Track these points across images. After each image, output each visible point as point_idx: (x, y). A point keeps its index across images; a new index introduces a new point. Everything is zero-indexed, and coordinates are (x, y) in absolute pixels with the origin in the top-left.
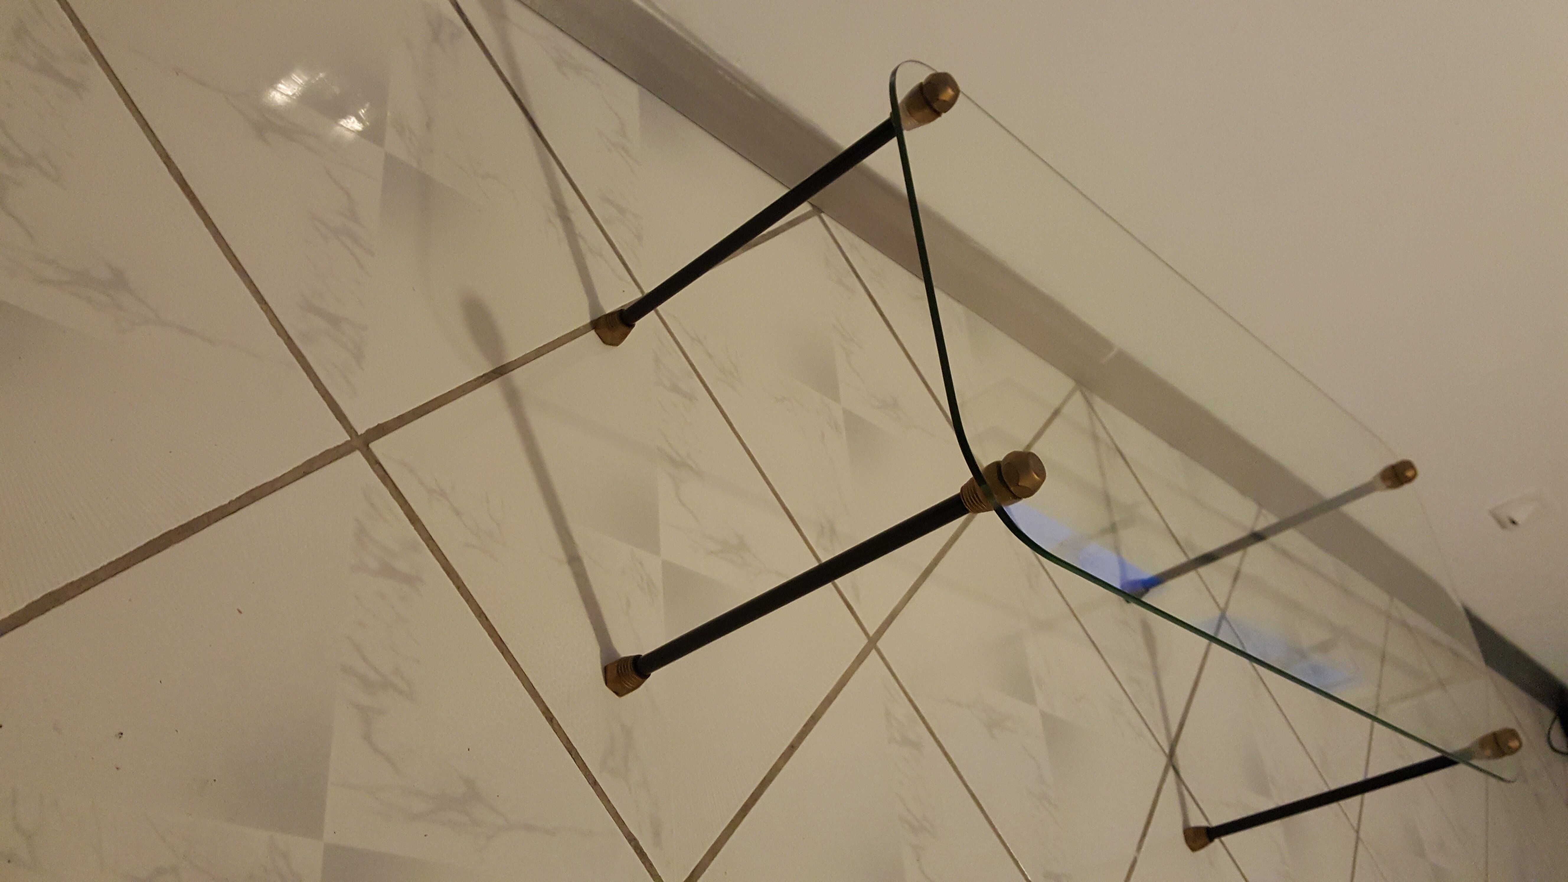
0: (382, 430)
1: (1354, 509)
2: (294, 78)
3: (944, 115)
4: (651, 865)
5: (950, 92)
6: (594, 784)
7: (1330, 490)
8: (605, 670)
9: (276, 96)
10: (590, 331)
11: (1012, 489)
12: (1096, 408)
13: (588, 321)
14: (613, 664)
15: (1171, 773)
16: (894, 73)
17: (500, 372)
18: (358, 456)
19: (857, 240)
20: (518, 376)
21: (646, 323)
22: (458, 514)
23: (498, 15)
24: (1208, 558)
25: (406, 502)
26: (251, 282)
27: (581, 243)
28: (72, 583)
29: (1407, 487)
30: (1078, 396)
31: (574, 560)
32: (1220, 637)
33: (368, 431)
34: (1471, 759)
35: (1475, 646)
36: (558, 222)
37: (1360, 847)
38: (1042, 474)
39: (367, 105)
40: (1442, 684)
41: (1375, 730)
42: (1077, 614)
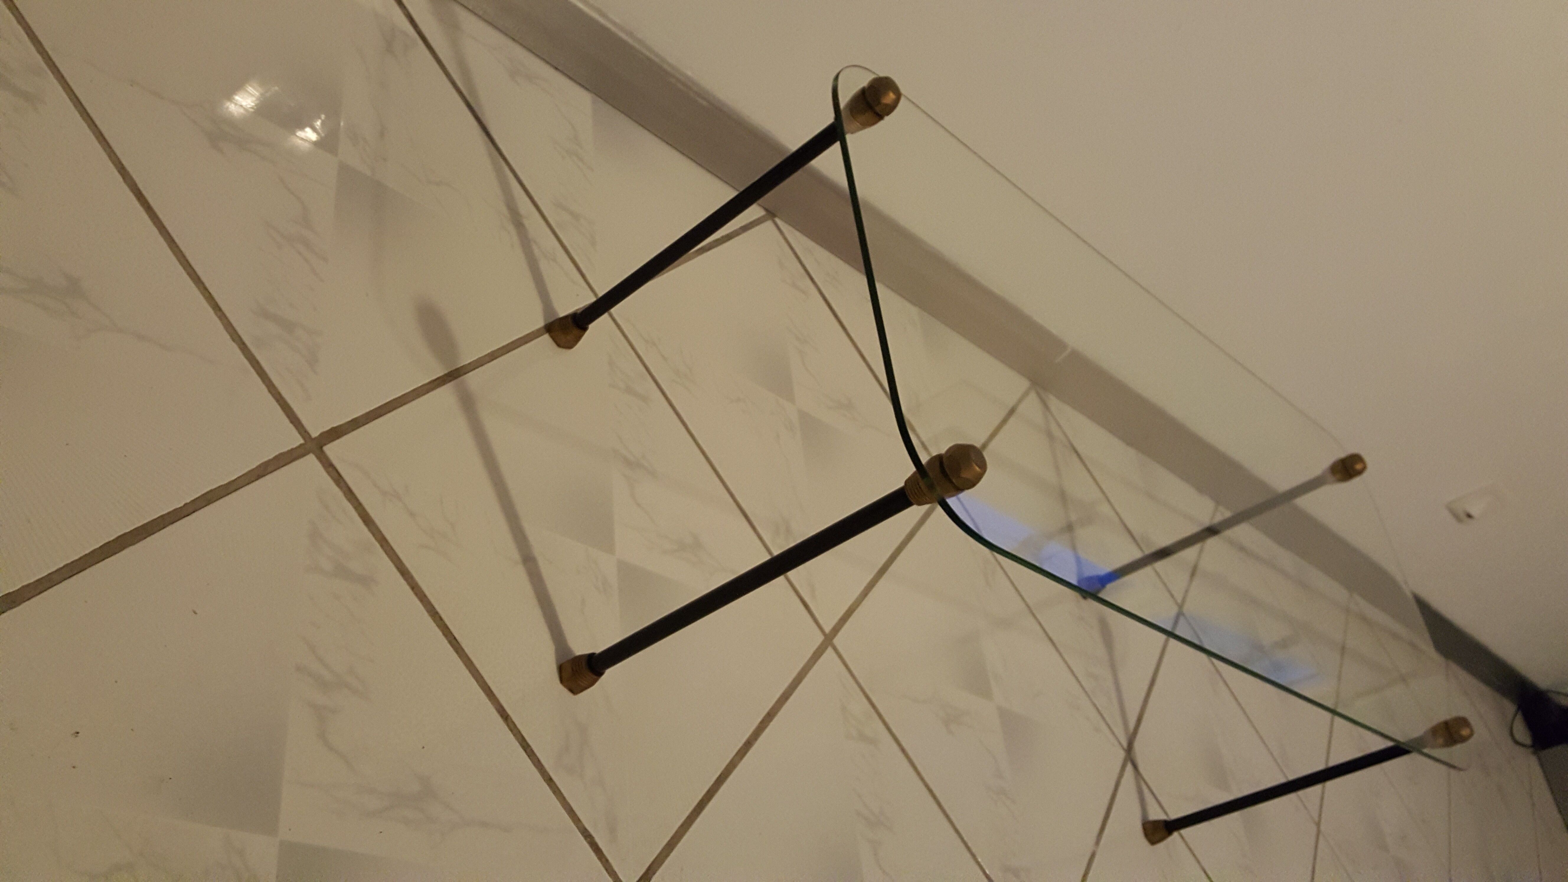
0: (335, 433)
1: (1304, 502)
2: (249, 90)
3: (887, 118)
4: (607, 860)
5: (892, 96)
6: (549, 781)
7: (1282, 483)
8: (561, 669)
9: (230, 107)
10: (542, 335)
11: (954, 481)
12: (1053, 408)
13: (541, 324)
14: (568, 661)
15: (1129, 767)
16: (836, 78)
17: (454, 375)
18: (311, 458)
19: (811, 244)
20: (472, 379)
21: (600, 326)
22: (412, 514)
23: (452, 27)
24: (1163, 553)
25: (360, 504)
26: (206, 289)
27: (534, 247)
28: (28, 585)
29: (1356, 481)
30: (1033, 396)
31: (529, 560)
32: (1177, 633)
33: (322, 435)
34: (1425, 747)
35: (1427, 635)
36: (511, 228)
37: (1321, 838)
38: (983, 467)
39: (323, 117)
40: (1403, 679)
41: (1335, 724)
42: (1035, 612)
